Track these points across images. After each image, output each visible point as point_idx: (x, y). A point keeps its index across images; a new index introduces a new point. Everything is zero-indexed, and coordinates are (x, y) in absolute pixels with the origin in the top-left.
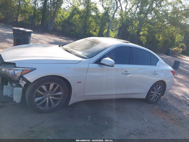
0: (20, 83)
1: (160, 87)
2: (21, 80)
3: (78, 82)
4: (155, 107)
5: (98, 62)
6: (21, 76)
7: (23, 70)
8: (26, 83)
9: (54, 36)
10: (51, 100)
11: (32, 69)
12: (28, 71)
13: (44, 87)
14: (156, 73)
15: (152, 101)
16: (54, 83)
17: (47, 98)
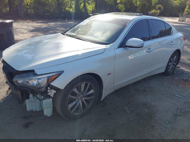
0: (48, 94)
1: (175, 57)
2: (49, 90)
3: (108, 75)
4: (176, 78)
5: (123, 45)
6: (49, 85)
7: (48, 77)
8: (55, 92)
9: (28, 21)
10: (84, 101)
11: (58, 73)
12: (55, 77)
13: (75, 90)
14: (173, 43)
15: (170, 72)
16: (85, 82)
17: (80, 101)
